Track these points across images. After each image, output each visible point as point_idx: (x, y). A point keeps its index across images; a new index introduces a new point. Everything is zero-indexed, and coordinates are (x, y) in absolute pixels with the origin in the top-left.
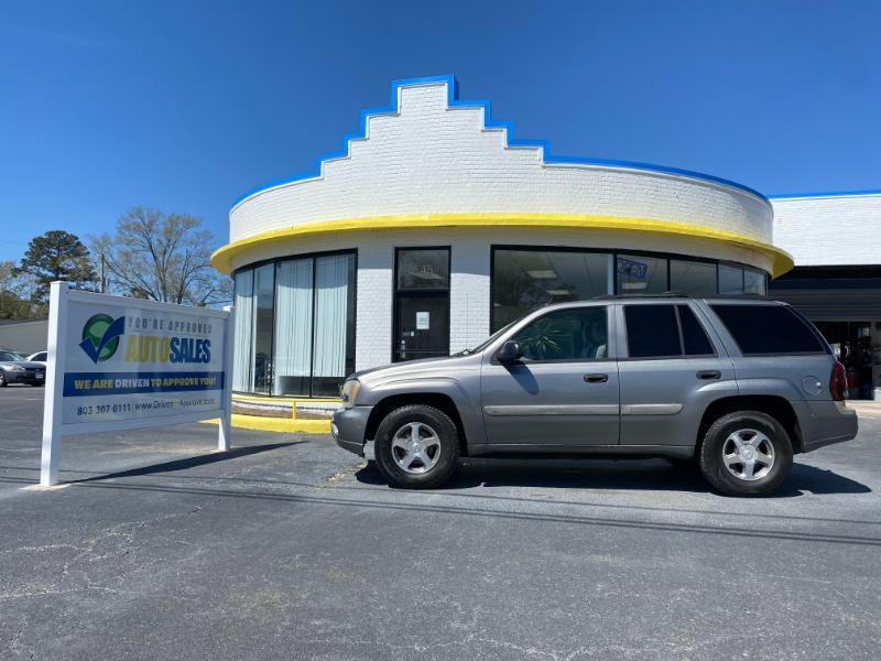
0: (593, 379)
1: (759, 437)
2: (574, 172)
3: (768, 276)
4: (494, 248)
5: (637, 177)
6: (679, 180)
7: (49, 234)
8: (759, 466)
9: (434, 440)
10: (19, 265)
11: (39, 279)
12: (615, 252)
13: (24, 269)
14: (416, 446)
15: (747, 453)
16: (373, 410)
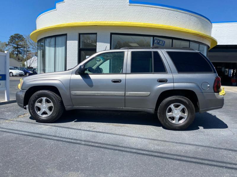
0: (115, 81)
1: (182, 106)
2: (140, 7)
3: (208, 47)
4: (112, 34)
5: (162, 10)
6: (178, 12)
7: (15, 34)
8: (181, 118)
9: (51, 104)
10: (7, 43)
11: (13, 47)
12: (154, 36)
13: (9, 44)
14: (44, 106)
15: (177, 113)
16: (27, 91)
